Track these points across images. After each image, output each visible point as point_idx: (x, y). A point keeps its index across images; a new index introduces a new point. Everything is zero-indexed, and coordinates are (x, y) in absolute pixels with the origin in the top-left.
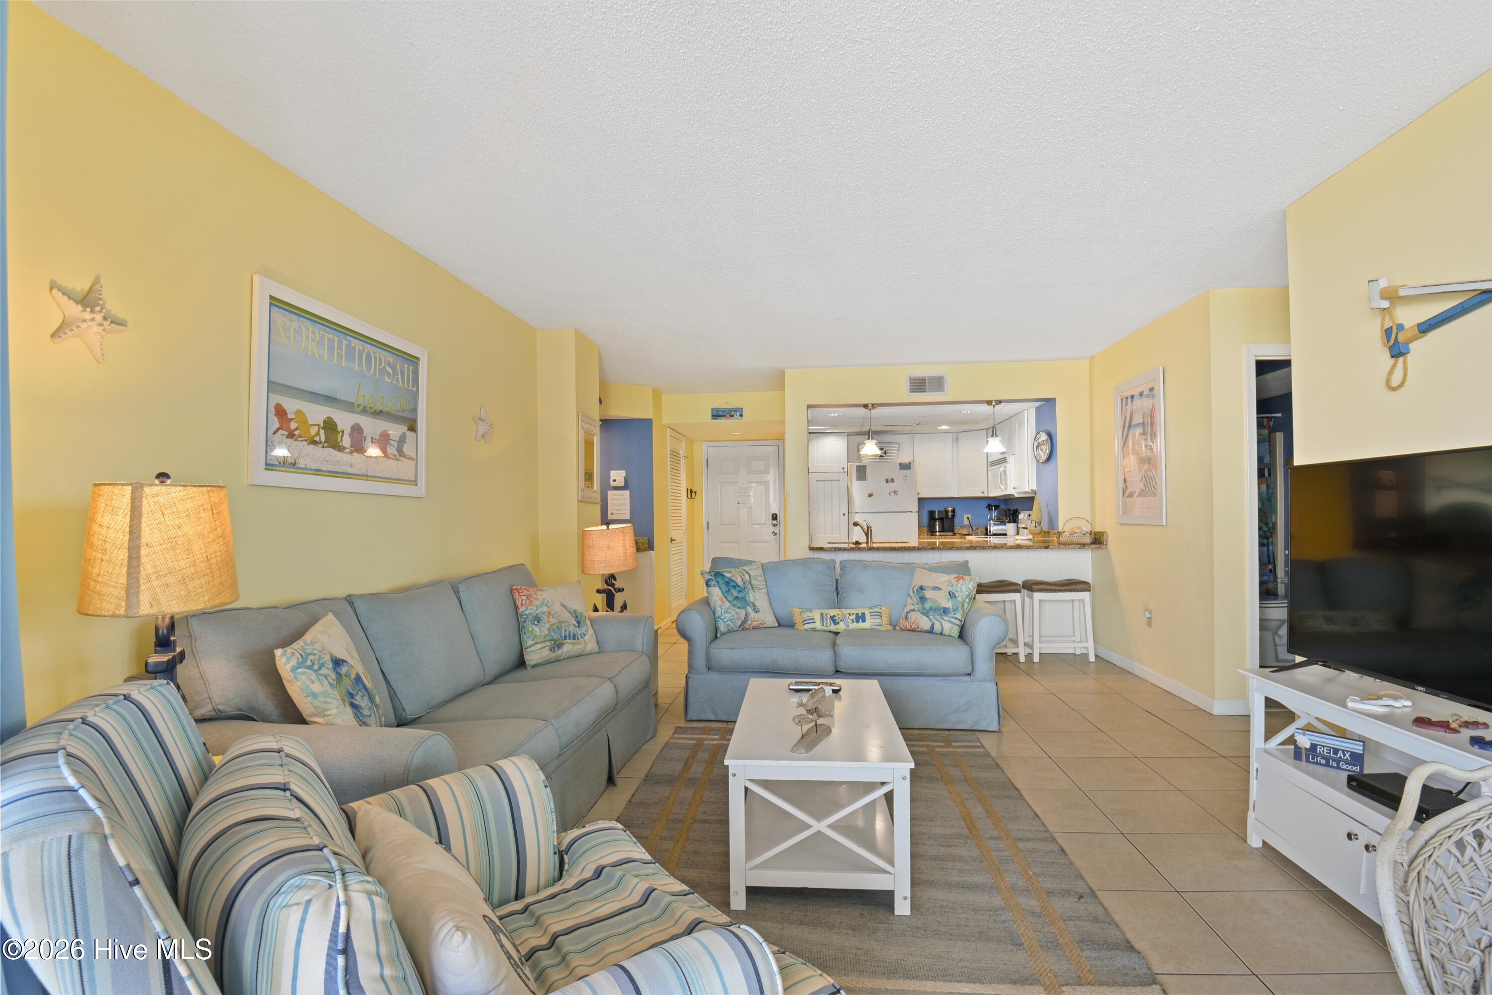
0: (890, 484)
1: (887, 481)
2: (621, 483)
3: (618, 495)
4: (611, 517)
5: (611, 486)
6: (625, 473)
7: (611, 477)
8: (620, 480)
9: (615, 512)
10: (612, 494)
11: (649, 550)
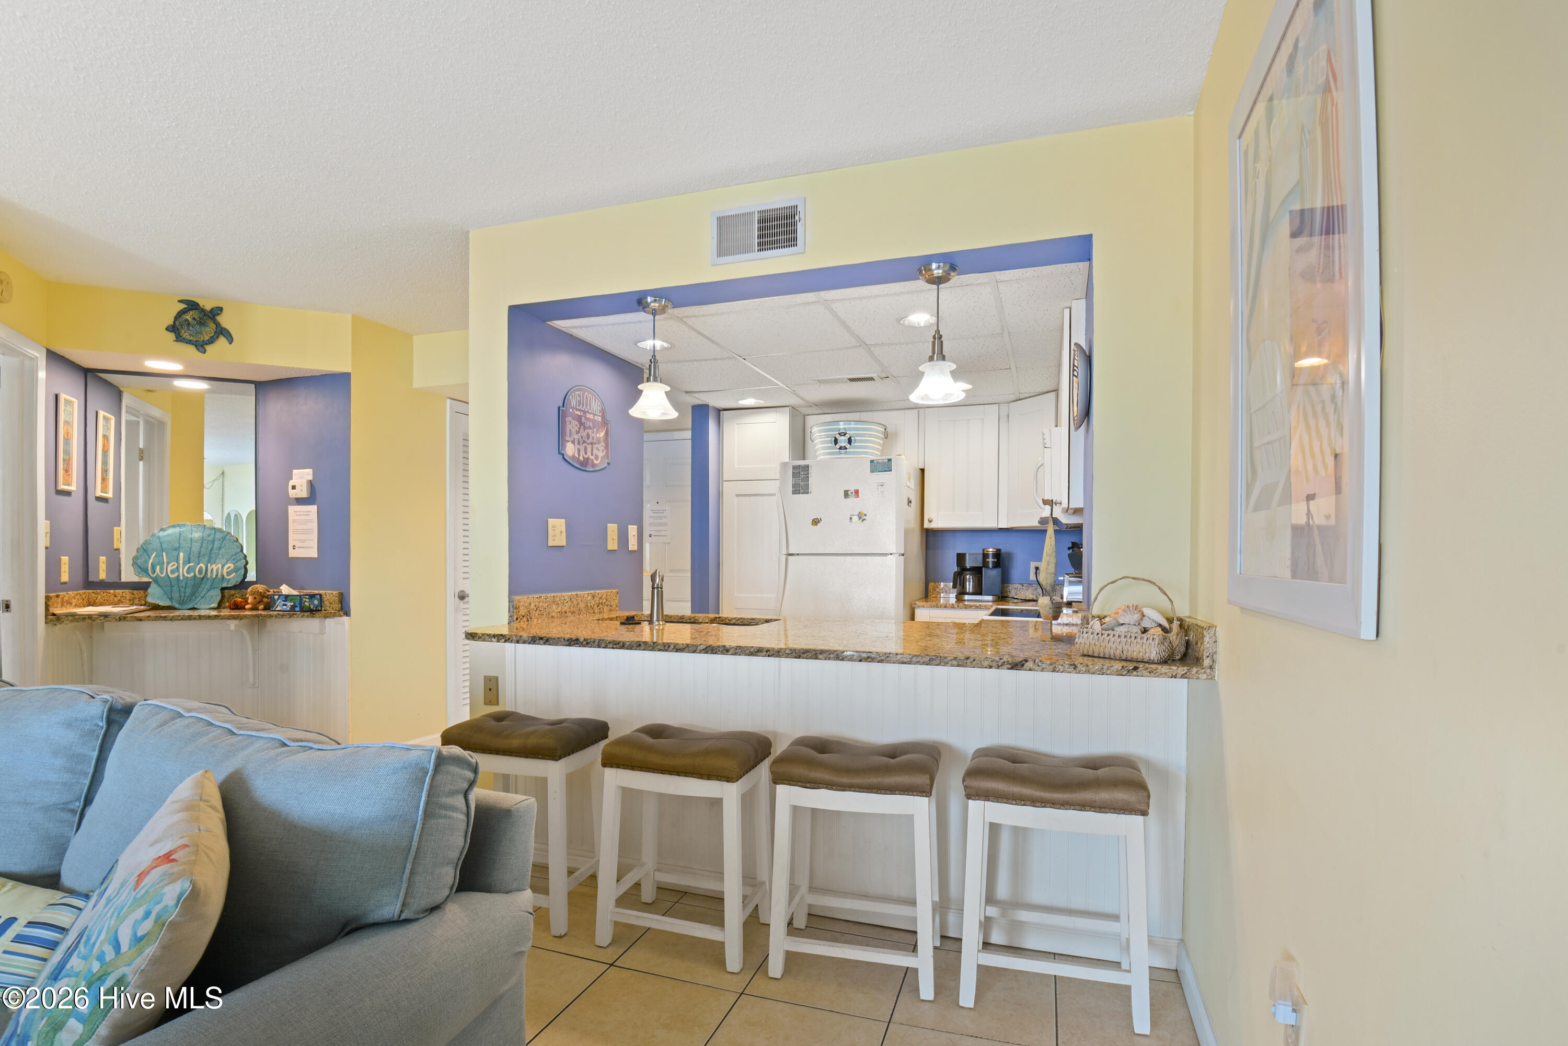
0: (852, 500)
1: (846, 494)
2: (303, 492)
3: (302, 513)
4: (292, 553)
5: (291, 496)
6: (311, 473)
7: (291, 481)
8: (302, 486)
9: (298, 544)
10: (295, 512)
11: (342, 614)
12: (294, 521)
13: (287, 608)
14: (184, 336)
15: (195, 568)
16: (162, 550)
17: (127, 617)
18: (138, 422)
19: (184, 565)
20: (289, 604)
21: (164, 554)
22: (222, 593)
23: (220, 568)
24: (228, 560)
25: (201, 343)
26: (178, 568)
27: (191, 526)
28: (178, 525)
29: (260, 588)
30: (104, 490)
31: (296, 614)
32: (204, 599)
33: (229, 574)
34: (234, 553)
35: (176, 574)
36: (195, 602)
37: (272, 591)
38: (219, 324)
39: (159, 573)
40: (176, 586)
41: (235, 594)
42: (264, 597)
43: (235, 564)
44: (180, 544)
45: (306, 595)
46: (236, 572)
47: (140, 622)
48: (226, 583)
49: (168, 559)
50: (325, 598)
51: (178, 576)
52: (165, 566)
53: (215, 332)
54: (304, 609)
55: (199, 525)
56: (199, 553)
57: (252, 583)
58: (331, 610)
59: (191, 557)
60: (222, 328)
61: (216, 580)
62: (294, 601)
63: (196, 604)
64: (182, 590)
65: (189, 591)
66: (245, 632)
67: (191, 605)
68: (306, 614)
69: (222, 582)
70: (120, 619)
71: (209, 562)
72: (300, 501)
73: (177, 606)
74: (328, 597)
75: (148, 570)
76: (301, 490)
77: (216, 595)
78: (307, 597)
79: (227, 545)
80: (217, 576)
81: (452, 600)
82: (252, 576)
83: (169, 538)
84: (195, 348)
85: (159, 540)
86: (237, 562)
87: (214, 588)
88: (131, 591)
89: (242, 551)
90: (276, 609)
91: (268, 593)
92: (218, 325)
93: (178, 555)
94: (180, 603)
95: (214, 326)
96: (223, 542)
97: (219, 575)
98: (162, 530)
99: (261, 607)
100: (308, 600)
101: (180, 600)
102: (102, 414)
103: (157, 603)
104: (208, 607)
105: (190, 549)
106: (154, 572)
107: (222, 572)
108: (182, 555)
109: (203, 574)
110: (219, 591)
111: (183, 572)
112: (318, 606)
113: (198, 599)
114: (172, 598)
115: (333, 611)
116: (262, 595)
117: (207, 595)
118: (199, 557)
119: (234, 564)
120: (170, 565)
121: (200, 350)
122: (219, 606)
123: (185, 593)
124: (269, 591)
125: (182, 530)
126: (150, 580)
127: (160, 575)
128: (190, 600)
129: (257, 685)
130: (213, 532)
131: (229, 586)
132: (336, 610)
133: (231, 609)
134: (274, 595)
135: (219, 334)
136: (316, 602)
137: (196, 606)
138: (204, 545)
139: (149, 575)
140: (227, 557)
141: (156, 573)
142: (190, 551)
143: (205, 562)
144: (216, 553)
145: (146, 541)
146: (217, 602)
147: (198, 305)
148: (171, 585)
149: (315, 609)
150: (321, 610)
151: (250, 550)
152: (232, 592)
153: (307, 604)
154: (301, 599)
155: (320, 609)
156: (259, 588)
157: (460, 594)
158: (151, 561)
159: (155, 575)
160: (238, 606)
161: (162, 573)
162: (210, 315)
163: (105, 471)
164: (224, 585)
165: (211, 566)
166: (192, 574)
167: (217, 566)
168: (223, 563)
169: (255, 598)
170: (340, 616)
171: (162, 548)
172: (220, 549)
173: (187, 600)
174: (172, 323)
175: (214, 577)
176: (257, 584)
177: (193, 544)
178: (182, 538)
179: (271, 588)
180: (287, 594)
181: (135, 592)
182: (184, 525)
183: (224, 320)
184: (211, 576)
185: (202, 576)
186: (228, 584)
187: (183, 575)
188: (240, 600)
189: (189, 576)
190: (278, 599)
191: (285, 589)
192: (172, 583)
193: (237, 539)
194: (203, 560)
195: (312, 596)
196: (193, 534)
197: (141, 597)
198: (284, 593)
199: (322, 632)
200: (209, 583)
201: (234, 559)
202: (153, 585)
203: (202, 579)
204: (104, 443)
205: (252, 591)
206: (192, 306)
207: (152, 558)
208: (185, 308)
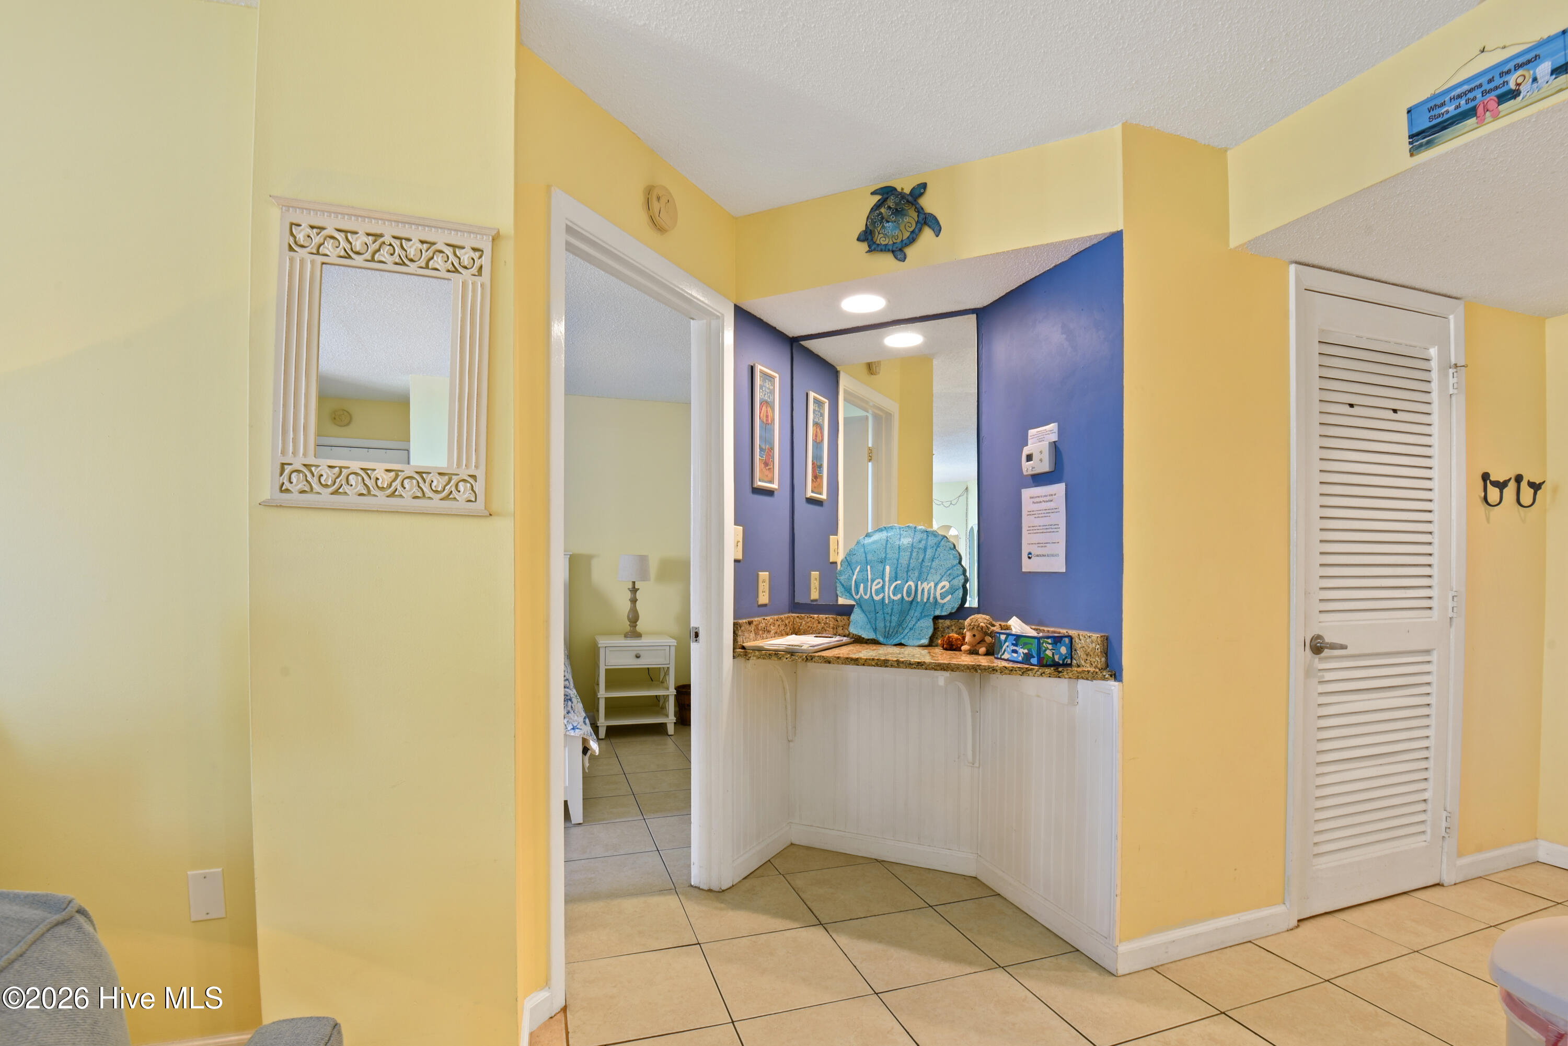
2: (1042, 464)
3: (1041, 499)
4: (1028, 566)
5: (1025, 473)
6: (1056, 430)
7: (1025, 448)
8: (1041, 452)
9: (1036, 550)
10: (1031, 498)
11: (1107, 676)
12: (1030, 513)
13: (1018, 657)
14: (878, 242)
15: (903, 588)
16: (867, 563)
17: (815, 657)
18: (867, 418)
19: (891, 582)
20: (1022, 651)
21: (869, 567)
22: (935, 624)
23: (933, 588)
24: (943, 577)
25: (900, 246)
26: (883, 587)
27: (900, 528)
28: (885, 528)
29: (982, 619)
30: (817, 489)
31: (1032, 670)
32: (912, 631)
33: (943, 596)
34: (950, 566)
35: (881, 596)
36: (902, 636)
37: (997, 624)
38: (922, 209)
39: (863, 594)
40: (881, 612)
41: (952, 626)
42: (986, 634)
43: (951, 583)
44: (886, 554)
45: (1048, 637)
46: (952, 594)
47: (828, 665)
48: (939, 610)
49: (873, 575)
50: (1078, 644)
51: (883, 598)
52: (869, 583)
53: (917, 223)
54: (1045, 662)
55: (908, 526)
56: (909, 566)
57: (972, 611)
58: (1088, 665)
59: (899, 572)
60: (925, 214)
61: (927, 605)
62: (1029, 646)
63: (903, 638)
64: (888, 617)
65: (895, 618)
66: (963, 688)
67: (897, 640)
68: (1048, 671)
69: (935, 608)
70: (807, 659)
71: (919, 578)
72: (1039, 479)
73: (881, 639)
74: (1083, 642)
75: (851, 589)
76: (1041, 460)
77: (927, 626)
78: (1049, 641)
79: (941, 555)
80: (928, 598)
81: (1301, 655)
82: (972, 602)
83: (874, 546)
84: (893, 257)
85: (864, 549)
86: (954, 578)
87: (925, 616)
88: (835, 616)
89: (960, 563)
90: (1003, 657)
91: (993, 628)
92: (920, 210)
93: (884, 569)
94: (885, 636)
95: (915, 215)
96: (936, 550)
97: (931, 598)
98: (868, 535)
99: (982, 650)
100: (1050, 647)
101: (885, 631)
102: (812, 395)
103: (860, 635)
104: (917, 644)
105: (898, 561)
106: (857, 593)
107: (935, 594)
108: (888, 568)
109: (912, 596)
110: (931, 620)
111: (889, 591)
112: (1066, 658)
113: (906, 631)
114: (876, 629)
115: (1092, 669)
116: (985, 632)
117: (917, 625)
118: (907, 572)
119: (949, 582)
120: (875, 583)
121: (899, 257)
122: (931, 644)
123: (890, 622)
124: (993, 626)
125: (889, 534)
126: (853, 603)
127: (864, 596)
128: (897, 631)
129: (977, 765)
130: (925, 535)
131: (944, 614)
132: (1096, 667)
133: (944, 649)
134: (1000, 633)
135: (922, 225)
136: (1063, 650)
137: (903, 642)
138: (914, 554)
139: (853, 597)
140: (941, 571)
141: (860, 594)
142: (898, 563)
143: (914, 580)
144: (928, 566)
145: (850, 551)
146: (928, 637)
147: (895, 189)
148: (875, 610)
149: (1061, 662)
150: (1070, 665)
151: (970, 563)
152: (948, 622)
153: (1049, 653)
154: (1039, 643)
155: (1069, 662)
156: (980, 620)
157: (1313, 643)
158: (855, 577)
159: (858, 597)
160: (952, 645)
161: (866, 594)
162: (910, 198)
163: (817, 467)
164: (938, 613)
165: (921, 585)
166: (899, 596)
167: (929, 585)
168: (936, 581)
169: (974, 636)
170: (1104, 678)
171: (866, 560)
172: (933, 560)
173: (892, 632)
174: (864, 229)
175: (925, 600)
176: (978, 613)
177: (901, 554)
178: (889, 545)
179: (997, 620)
180: (1019, 633)
181: (839, 618)
182: (892, 528)
183: (928, 203)
184: (922, 599)
185: (910, 599)
186: (942, 611)
187: (889, 597)
188: (956, 636)
189: (895, 598)
190: (1005, 641)
191: (1016, 625)
192: (877, 608)
193: (954, 546)
194: (912, 576)
195: (1057, 640)
196: (902, 539)
197: (844, 625)
198: (1014, 631)
199: (1073, 700)
200: (919, 609)
201: (950, 574)
202: (857, 610)
203: (911, 602)
204: (817, 432)
205: (970, 625)
206: (886, 193)
207: (856, 574)
208: (879, 200)
